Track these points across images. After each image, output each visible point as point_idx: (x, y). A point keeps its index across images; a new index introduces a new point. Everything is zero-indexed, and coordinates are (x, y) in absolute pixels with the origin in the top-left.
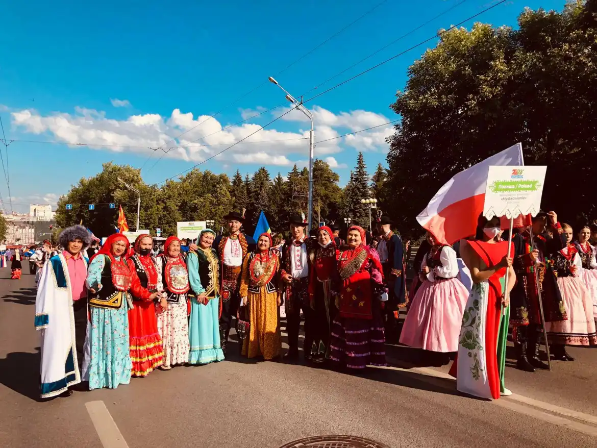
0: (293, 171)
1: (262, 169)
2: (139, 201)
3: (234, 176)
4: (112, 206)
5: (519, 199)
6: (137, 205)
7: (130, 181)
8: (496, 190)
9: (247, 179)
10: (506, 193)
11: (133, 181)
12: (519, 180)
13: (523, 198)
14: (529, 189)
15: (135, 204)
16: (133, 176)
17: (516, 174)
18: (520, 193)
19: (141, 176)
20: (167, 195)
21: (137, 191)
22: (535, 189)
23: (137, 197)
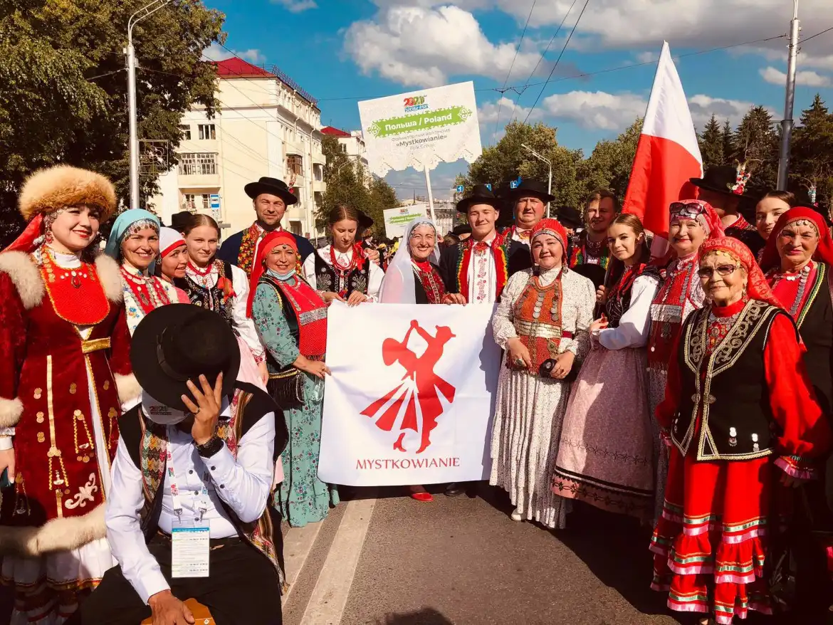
0: (813, 108)
1: (756, 110)
2: (550, 175)
3: (706, 127)
4: (514, 185)
5: (432, 139)
6: (548, 182)
7: (541, 147)
8: (383, 132)
9: (727, 129)
10: (402, 135)
11: (545, 146)
12: (420, 112)
13: (442, 137)
14: (448, 122)
15: (545, 181)
16: (545, 140)
17: (412, 104)
18: (430, 131)
19: (557, 139)
20: (594, 164)
21: (549, 162)
22: (460, 120)
23: (547, 171)
